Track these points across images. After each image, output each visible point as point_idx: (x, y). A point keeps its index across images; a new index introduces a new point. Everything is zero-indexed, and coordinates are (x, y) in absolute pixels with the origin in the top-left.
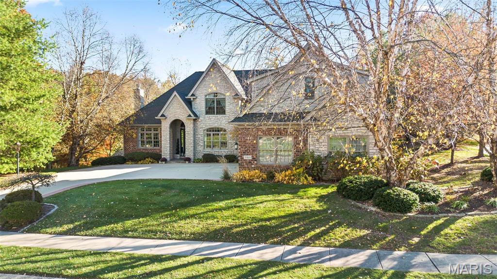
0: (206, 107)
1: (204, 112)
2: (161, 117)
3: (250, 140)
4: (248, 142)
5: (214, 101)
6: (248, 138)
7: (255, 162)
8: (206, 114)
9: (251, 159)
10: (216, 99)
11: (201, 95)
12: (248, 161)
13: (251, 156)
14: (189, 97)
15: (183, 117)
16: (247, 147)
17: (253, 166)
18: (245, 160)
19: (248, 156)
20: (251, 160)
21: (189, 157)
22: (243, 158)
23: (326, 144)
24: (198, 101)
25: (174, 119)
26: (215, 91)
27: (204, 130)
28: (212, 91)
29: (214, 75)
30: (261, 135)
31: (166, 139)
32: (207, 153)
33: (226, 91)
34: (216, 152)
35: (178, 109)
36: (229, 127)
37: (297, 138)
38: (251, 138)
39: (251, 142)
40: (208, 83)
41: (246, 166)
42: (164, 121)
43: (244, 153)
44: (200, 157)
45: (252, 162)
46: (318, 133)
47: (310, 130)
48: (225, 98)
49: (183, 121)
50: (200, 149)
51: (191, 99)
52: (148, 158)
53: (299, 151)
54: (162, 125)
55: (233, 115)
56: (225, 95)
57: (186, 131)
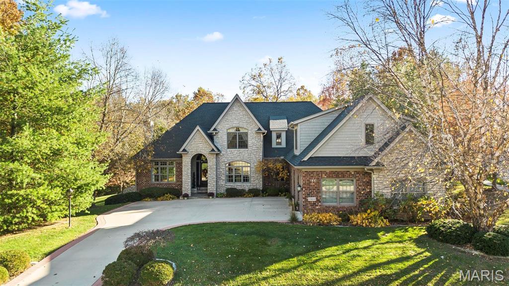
0: (228, 142)
1: (226, 146)
4: (312, 184)
5: (236, 135)
6: (312, 181)
7: (320, 204)
8: (228, 148)
9: (315, 200)
10: (239, 133)
11: (224, 127)
12: (312, 203)
13: (315, 198)
14: (211, 131)
15: (205, 152)
16: (311, 189)
17: (317, 207)
18: (309, 202)
20: (316, 202)
21: (211, 192)
22: (308, 200)
24: (219, 135)
25: (195, 154)
26: (237, 125)
27: (226, 164)
28: (234, 125)
29: (237, 109)
30: (325, 178)
31: (187, 174)
32: (230, 187)
33: (248, 126)
34: (238, 186)
35: (200, 143)
36: (252, 161)
37: (359, 180)
38: (315, 181)
39: (315, 184)
40: (229, 118)
41: (310, 207)
42: (186, 156)
43: (309, 195)
44: (222, 192)
45: (317, 204)
46: (381, 176)
47: (375, 174)
48: (247, 133)
49: (205, 155)
50: (222, 183)
51: (213, 133)
52: (167, 194)
53: (361, 193)
54: (183, 159)
55: (256, 148)
56: (248, 130)
57: (208, 165)
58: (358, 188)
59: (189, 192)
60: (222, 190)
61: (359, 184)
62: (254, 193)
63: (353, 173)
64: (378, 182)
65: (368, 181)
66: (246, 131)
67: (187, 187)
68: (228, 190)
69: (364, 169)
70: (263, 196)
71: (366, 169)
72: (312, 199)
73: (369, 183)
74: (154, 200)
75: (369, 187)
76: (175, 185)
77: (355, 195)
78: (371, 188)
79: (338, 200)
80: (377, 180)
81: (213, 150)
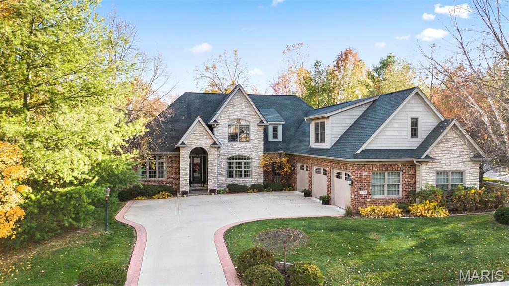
1: (227, 139)
3: (365, 175)
4: (364, 177)
5: (237, 128)
7: (370, 197)
8: (229, 141)
9: (366, 193)
10: (240, 125)
11: (225, 118)
12: (364, 196)
13: (366, 191)
14: (211, 122)
15: (205, 143)
16: (363, 182)
17: (368, 200)
18: (361, 195)
19: (364, 191)
20: (367, 195)
21: (212, 188)
22: (359, 193)
23: (435, 178)
24: (220, 127)
25: (195, 147)
26: (239, 117)
28: (235, 117)
29: (239, 100)
30: (375, 171)
31: (185, 170)
32: (230, 183)
33: (250, 118)
34: (239, 181)
35: (201, 136)
36: (253, 155)
37: (405, 173)
39: (367, 177)
40: (230, 109)
41: (362, 201)
42: (185, 149)
43: (360, 188)
44: (223, 188)
45: (368, 197)
46: (429, 168)
47: (423, 166)
48: (249, 126)
49: (206, 149)
50: (222, 179)
51: (214, 125)
52: (162, 192)
53: (407, 185)
54: (181, 153)
55: (258, 142)
56: (249, 122)
57: (209, 159)
58: (404, 180)
59: (188, 189)
60: (223, 186)
61: (405, 176)
62: (257, 188)
63: (400, 166)
64: (425, 174)
65: (413, 173)
66: (248, 124)
67: (185, 183)
68: (229, 186)
69: (413, 161)
70: (268, 192)
71: (415, 162)
73: (414, 176)
74: (148, 199)
75: (413, 179)
76: (165, 182)
77: (401, 186)
78: (415, 180)
79: (386, 192)
80: (424, 172)
81: (215, 143)
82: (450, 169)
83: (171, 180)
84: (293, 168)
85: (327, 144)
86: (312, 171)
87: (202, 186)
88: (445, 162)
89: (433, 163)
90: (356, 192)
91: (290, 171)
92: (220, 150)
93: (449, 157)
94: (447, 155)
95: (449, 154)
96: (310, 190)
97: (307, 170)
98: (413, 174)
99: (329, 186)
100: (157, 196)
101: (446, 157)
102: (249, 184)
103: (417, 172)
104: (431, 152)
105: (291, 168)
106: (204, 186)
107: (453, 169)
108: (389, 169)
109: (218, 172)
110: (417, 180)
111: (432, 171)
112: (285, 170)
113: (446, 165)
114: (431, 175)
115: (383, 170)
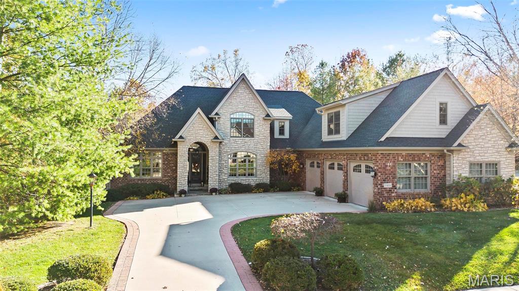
0: (231, 129)
2: (179, 138)
3: (389, 166)
4: (388, 168)
5: (241, 121)
6: (388, 164)
7: (395, 190)
8: (231, 136)
9: (391, 187)
10: (244, 119)
11: (227, 111)
12: (388, 189)
13: (391, 184)
14: (212, 115)
15: (207, 140)
16: (387, 174)
17: (393, 195)
18: (385, 188)
19: (388, 184)
21: (213, 187)
22: (383, 186)
23: (468, 169)
24: (222, 121)
25: (194, 141)
26: (242, 110)
27: (228, 155)
28: (239, 110)
29: (241, 91)
30: (400, 161)
31: (183, 167)
32: (233, 182)
33: (254, 111)
34: (244, 180)
35: (200, 130)
37: (434, 164)
38: (391, 164)
39: (392, 168)
40: (234, 101)
41: (386, 195)
42: (183, 144)
43: (385, 181)
44: (224, 187)
45: (392, 191)
46: (461, 159)
47: (454, 156)
48: (253, 119)
49: (206, 144)
50: (225, 177)
51: (215, 118)
52: (158, 191)
53: (436, 178)
54: (179, 148)
55: (263, 138)
56: (254, 115)
57: (210, 156)
58: (433, 172)
59: (186, 188)
60: (225, 186)
61: (434, 168)
62: (263, 188)
63: (428, 156)
64: (457, 164)
65: (442, 164)
66: (252, 117)
67: (182, 182)
68: (231, 185)
69: (443, 150)
70: (274, 191)
71: (445, 151)
72: (388, 185)
73: (443, 167)
74: (141, 199)
75: (443, 171)
76: (161, 181)
77: (429, 180)
78: (445, 172)
79: (412, 186)
80: (456, 163)
81: (216, 138)
82: (484, 160)
83: (167, 179)
84: (302, 166)
85: (343, 135)
86: (324, 167)
87: (201, 186)
88: (478, 152)
89: (465, 153)
90: (379, 184)
91: (298, 169)
92: (222, 146)
93: (482, 146)
94: (481, 143)
95: (483, 144)
96: (322, 188)
97: (318, 167)
98: (442, 166)
99: (346, 181)
100: (151, 195)
101: (480, 146)
102: (253, 184)
103: (447, 163)
104: (463, 141)
105: (299, 166)
106: (203, 186)
107: (487, 160)
108: (416, 159)
109: (219, 170)
110: (448, 172)
111: (464, 162)
112: (294, 167)
113: (479, 156)
114: (463, 166)
115: (409, 161)
